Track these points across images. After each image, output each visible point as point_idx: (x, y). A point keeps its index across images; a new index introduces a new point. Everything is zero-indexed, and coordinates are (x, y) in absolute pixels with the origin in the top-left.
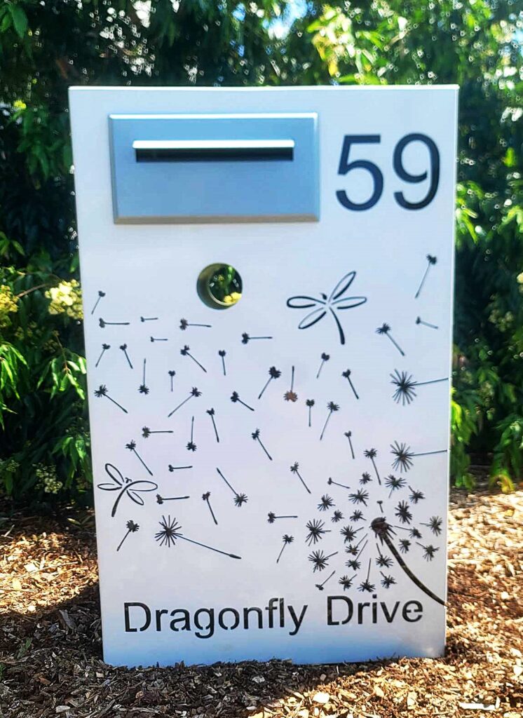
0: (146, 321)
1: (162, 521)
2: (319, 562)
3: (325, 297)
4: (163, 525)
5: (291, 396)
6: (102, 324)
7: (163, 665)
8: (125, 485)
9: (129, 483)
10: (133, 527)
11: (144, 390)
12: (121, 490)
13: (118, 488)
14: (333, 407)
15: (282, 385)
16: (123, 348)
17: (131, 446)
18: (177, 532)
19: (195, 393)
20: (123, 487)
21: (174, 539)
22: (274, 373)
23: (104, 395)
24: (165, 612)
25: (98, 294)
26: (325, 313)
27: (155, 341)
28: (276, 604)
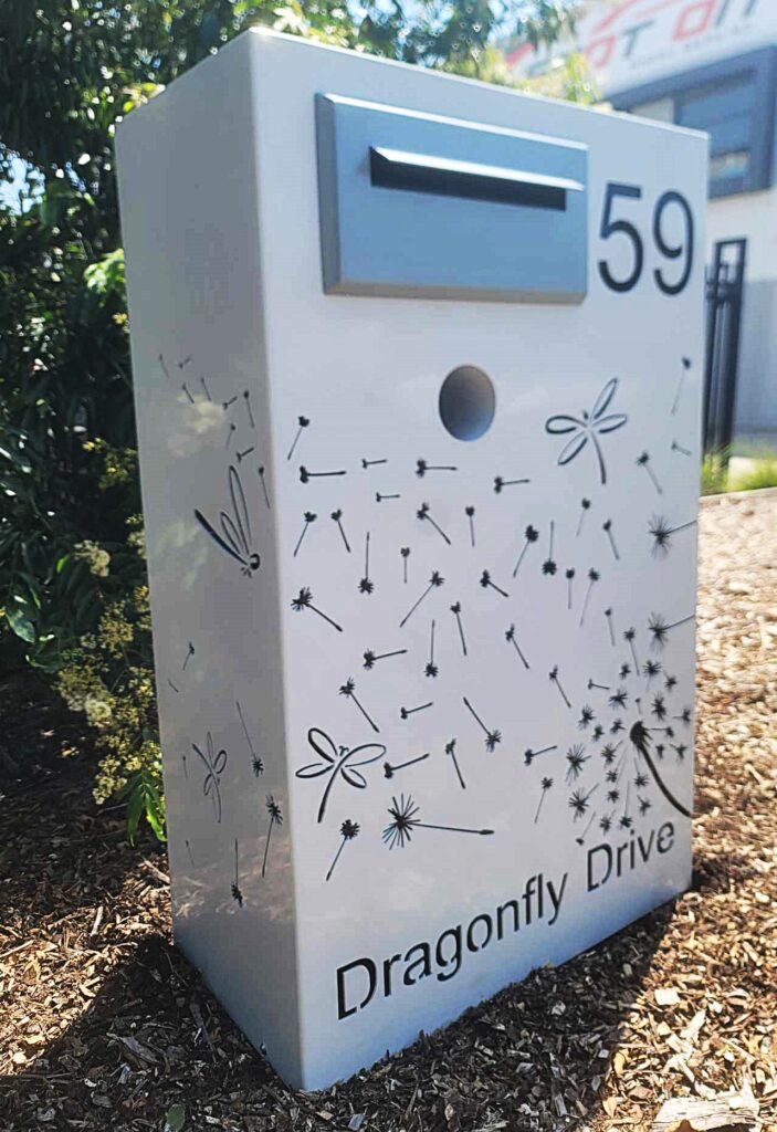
0: (370, 466)
1: (392, 807)
2: (579, 805)
3: (586, 416)
4: (393, 812)
5: (550, 568)
6: (304, 476)
7: (395, 1050)
8: (338, 759)
9: (346, 753)
10: (349, 830)
11: (366, 586)
12: (332, 771)
13: (328, 769)
14: (594, 576)
15: (539, 553)
16: (336, 516)
17: (348, 689)
18: (413, 818)
19: (436, 580)
20: (336, 764)
21: (408, 831)
22: (532, 535)
23: (308, 605)
24: (397, 958)
25: (298, 421)
26: (585, 442)
27: (383, 500)
28: (534, 886)
